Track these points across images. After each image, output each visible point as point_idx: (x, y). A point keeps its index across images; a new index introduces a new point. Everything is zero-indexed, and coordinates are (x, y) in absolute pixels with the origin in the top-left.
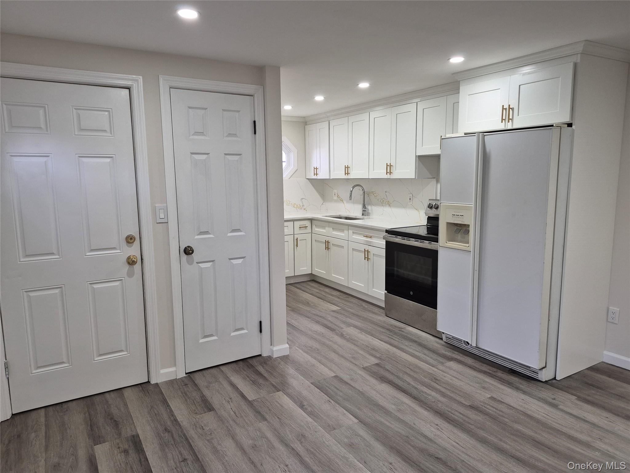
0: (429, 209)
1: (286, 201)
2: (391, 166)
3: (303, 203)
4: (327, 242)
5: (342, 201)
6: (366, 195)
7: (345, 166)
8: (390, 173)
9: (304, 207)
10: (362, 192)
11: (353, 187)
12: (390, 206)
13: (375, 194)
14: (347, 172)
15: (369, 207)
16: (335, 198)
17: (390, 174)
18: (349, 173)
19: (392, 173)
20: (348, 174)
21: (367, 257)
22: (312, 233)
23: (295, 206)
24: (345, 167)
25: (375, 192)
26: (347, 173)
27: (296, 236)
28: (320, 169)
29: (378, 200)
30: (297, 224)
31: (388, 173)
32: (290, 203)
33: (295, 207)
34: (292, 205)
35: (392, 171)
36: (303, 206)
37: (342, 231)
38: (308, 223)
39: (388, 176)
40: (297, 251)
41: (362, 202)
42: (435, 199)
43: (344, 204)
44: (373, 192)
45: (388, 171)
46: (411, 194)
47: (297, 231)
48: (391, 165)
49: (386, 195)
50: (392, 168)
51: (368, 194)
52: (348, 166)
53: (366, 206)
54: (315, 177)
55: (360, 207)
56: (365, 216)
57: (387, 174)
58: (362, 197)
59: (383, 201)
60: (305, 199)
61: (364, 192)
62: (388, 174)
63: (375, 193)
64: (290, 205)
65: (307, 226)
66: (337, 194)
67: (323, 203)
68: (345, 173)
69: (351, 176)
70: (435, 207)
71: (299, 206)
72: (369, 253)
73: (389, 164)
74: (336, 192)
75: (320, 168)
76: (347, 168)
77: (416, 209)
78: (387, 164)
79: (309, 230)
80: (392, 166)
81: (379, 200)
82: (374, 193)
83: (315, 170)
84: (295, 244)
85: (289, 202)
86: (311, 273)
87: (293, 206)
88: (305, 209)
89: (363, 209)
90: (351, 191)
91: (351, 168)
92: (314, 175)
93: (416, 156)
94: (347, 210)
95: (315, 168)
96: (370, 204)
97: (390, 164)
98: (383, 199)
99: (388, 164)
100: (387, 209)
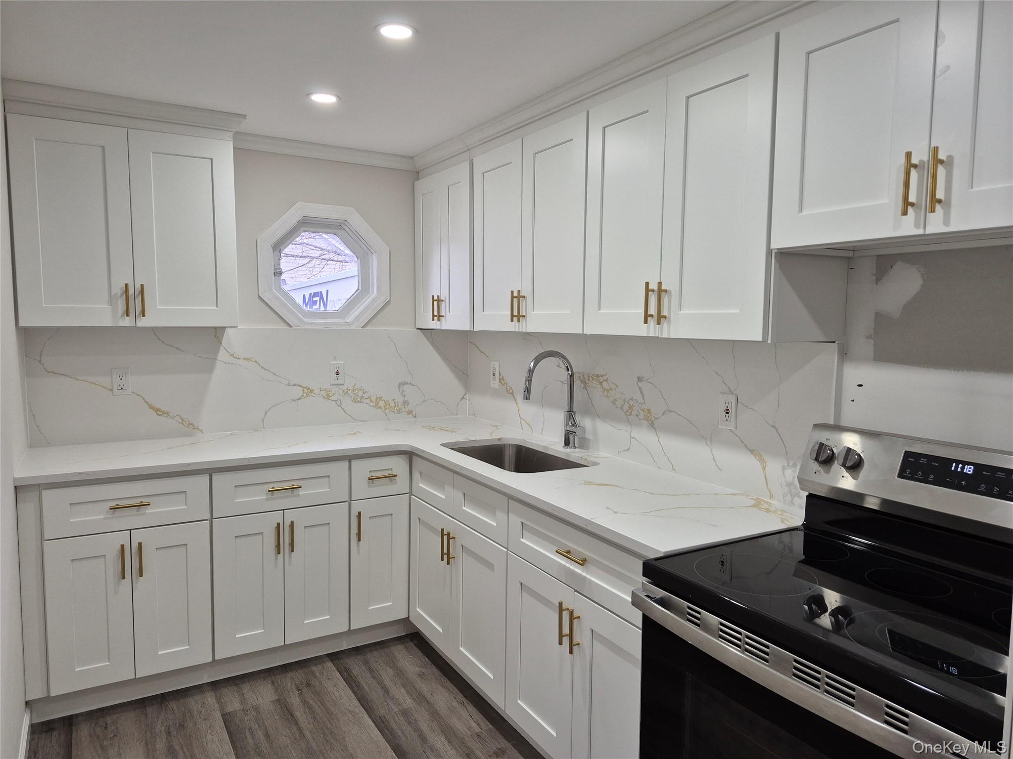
0: (816, 466)
1: (354, 390)
2: (661, 292)
3: (404, 396)
4: (446, 537)
5: (512, 393)
6: (577, 384)
7: (512, 292)
8: (660, 318)
9: (408, 408)
10: (565, 375)
11: (537, 360)
12: (652, 425)
13: (604, 384)
14: (515, 313)
15: (586, 422)
16: (495, 384)
17: (659, 323)
18: (524, 316)
19: (665, 317)
20: (520, 317)
21: (568, 632)
22: (411, 493)
23: (381, 404)
24: (513, 297)
25: (605, 378)
26: (517, 316)
27: (356, 507)
28: (447, 303)
29: (614, 402)
30: (362, 469)
31: (649, 319)
32: (366, 396)
33: (380, 408)
34: (372, 401)
35: (665, 312)
36: (405, 403)
37: (490, 509)
38: (398, 465)
39: (651, 330)
40: (359, 553)
41: (566, 407)
42: (832, 422)
43: (517, 404)
44: (598, 376)
45: (652, 310)
46: (732, 393)
47: (361, 488)
48: (663, 287)
49: (640, 389)
50: (665, 300)
51: (583, 382)
52: (519, 292)
53: (578, 418)
54: (435, 325)
55: (558, 418)
56: (576, 448)
57: (646, 322)
58: (566, 388)
59: (631, 407)
60: (412, 385)
61: (572, 376)
62: (652, 322)
63: (605, 380)
64: (365, 401)
65: (394, 473)
66: (500, 375)
67: (466, 394)
68: (512, 316)
69: (531, 326)
70: (848, 464)
71: (393, 405)
72: (575, 621)
73: (653, 286)
74: (496, 365)
75: (447, 298)
76: (517, 298)
77: (752, 451)
78: (647, 284)
79: (401, 484)
80: (666, 291)
81: (619, 404)
82: (601, 379)
83: (436, 303)
84: (354, 531)
85: (360, 393)
86: (405, 616)
87: (372, 404)
88: (410, 412)
89: (568, 428)
90: (531, 372)
91: (529, 299)
92: (433, 320)
93: (769, 251)
94: (523, 423)
95: (436, 298)
96: (591, 411)
97: (660, 284)
98: (631, 403)
99: (650, 287)
100: (645, 436)
